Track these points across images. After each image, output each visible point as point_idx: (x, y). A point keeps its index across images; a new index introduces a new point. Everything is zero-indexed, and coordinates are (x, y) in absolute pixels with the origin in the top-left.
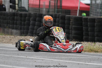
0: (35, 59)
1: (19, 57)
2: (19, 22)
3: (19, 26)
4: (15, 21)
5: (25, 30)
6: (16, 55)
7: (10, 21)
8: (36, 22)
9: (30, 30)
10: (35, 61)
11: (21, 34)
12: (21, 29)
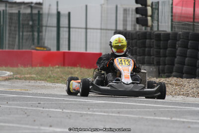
0: (188, 122)
1: (157, 120)
2: (155, 50)
3: (155, 58)
4: (147, 49)
5: (167, 66)
6: (151, 115)
7: (138, 49)
8: (188, 50)
9: (176, 65)
10: (189, 127)
11: (159, 73)
12: (158, 64)
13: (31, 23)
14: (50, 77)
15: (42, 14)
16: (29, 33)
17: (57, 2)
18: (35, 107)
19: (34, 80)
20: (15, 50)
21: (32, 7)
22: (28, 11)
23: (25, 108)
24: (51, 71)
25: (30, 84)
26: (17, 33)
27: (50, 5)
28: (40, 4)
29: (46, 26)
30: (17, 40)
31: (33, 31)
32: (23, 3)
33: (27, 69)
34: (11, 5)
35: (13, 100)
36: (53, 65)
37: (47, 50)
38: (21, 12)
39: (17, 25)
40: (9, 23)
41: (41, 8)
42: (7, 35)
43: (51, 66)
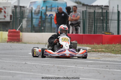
13: (102, 18)
14: (113, 50)
15: (108, 12)
16: (100, 24)
17: (118, 5)
18: (104, 68)
19: (104, 52)
20: (92, 34)
21: (102, 8)
22: (100, 11)
23: (98, 69)
24: (114, 46)
25: (101, 55)
26: (94, 24)
27: (113, 7)
28: (107, 6)
29: (111, 20)
30: (93, 28)
31: (103, 23)
32: (97, 6)
33: (100, 45)
34: (89, 7)
35: (91, 64)
36: (115, 43)
37: (111, 34)
38: (96, 11)
39: (94, 19)
40: (89, 18)
41: (108, 9)
42: (87, 25)
43: (114, 44)
